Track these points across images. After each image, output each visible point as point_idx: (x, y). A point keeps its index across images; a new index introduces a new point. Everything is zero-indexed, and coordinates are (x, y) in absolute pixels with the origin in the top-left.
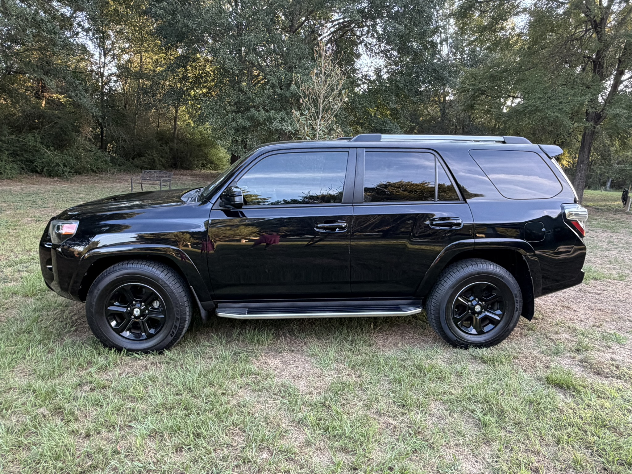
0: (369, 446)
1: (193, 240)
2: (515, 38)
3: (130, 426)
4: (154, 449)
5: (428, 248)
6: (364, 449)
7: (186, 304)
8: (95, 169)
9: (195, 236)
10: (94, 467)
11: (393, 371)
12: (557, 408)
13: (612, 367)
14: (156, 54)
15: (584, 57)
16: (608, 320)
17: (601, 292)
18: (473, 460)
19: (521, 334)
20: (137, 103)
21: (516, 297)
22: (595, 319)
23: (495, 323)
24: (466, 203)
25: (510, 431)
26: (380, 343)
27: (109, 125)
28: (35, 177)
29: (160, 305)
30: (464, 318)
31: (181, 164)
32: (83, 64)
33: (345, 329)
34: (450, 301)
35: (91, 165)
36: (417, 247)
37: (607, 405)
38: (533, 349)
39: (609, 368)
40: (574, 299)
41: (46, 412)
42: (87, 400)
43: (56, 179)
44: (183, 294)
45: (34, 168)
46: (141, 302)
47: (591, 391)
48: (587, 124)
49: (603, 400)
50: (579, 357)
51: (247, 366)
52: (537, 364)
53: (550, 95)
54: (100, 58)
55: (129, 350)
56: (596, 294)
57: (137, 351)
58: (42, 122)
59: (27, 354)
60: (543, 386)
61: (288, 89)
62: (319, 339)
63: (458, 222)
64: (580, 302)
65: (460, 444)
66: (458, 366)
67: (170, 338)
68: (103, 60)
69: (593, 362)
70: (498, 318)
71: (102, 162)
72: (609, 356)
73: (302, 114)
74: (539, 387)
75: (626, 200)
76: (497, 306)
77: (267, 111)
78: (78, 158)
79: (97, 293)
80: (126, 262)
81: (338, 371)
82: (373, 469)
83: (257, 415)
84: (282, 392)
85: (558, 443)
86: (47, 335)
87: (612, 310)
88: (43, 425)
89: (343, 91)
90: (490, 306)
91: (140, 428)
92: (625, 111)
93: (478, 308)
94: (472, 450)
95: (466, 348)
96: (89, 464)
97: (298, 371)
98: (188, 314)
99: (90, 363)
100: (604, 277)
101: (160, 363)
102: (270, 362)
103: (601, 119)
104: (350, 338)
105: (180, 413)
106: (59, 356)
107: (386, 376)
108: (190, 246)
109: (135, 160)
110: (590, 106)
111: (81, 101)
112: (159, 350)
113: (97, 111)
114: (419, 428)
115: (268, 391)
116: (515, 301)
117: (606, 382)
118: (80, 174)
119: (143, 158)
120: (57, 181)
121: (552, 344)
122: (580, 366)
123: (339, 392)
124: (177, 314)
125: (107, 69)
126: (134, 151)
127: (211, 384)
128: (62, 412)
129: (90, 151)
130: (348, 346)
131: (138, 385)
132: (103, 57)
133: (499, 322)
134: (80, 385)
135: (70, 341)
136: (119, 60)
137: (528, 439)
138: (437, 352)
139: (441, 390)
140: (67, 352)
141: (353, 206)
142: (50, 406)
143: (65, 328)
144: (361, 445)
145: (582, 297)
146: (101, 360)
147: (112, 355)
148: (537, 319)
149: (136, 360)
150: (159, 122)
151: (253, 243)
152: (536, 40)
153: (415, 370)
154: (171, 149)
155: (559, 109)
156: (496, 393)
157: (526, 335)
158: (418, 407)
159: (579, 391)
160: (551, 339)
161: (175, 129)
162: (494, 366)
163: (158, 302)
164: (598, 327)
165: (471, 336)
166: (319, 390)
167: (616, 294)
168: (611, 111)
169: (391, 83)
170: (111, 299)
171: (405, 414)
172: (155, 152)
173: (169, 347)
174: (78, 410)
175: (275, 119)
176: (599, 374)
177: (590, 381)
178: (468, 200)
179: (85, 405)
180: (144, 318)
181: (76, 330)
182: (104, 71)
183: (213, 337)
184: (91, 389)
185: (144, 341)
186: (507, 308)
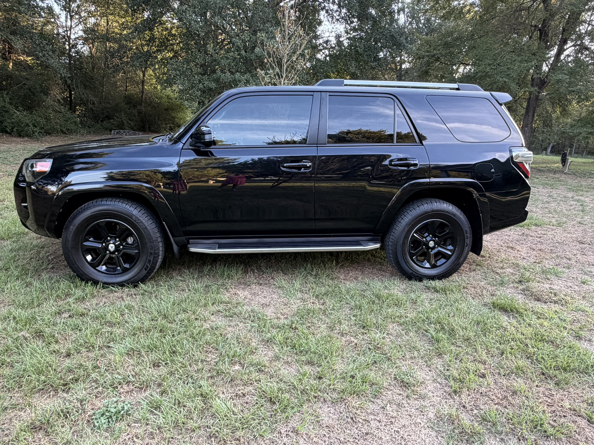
0: (334, 359)
1: (164, 180)
2: (468, 8)
3: (109, 347)
4: (132, 365)
5: (386, 190)
6: (328, 362)
7: (159, 240)
8: (64, 130)
9: (167, 176)
10: (76, 380)
11: (354, 300)
12: (502, 327)
13: (550, 294)
14: (122, 17)
15: (532, 26)
16: (548, 258)
17: (542, 235)
18: (427, 369)
19: (470, 269)
20: (105, 66)
21: (467, 233)
22: (536, 257)
23: (447, 257)
24: (423, 145)
25: (460, 346)
26: (342, 277)
27: (77, 87)
28: (5, 136)
29: (134, 240)
30: (419, 253)
31: (149, 128)
32: (49, 27)
33: (309, 265)
34: (406, 237)
35: (60, 125)
36: (376, 189)
37: (546, 324)
38: (481, 281)
39: (548, 295)
40: (517, 241)
41: (27, 335)
42: (66, 325)
43: (26, 139)
44: (156, 230)
45: (4, 128)
46: (115, 238)
47: (531, 313)
48: (532, 89)
49: (542, 320)
50: (521, 287)
51: (219, 296)
52: (484, 292)
53: (499, 61)
54: (66, 21)
55: (105, 283)
56: (537, 237)
57: (113, 284)
58: (10, 84)
59: (6, 287)
60: (490, 310)
61: (253, 52)
62: (286, 274)
63: (415, 162)
64: (522, 244)
65: (415, 357)
66: (413, 296)
67: (144, 272)
68: (69, 24)
69: (534, 290)
70: (450, 253)
71: (72, 123)
72: (547, 286)
73: (266, 74)
74: (486, 310)
75: (565, 162)
76: (449, 242)
77: (232, 73)
78: (47, 119)
79: (73, 228)
80: (101, 199)
81: (303, 300)
82: (336, 376)
83: (229, 336)
84: (252, 317)
85: (502, 354)
86: (25, 272)
87: (551, 250)
88: (24, 345)
89: (306, 51)
90: (443, 243)
91: (118, 348)
92: (567, 77)
93: (431, 244)
94: (426, 362)
95: (421, 280)
96: (71, 377)
97: (266, 301)
98: (161, 249)
99: (68, 295)
100: (544, 224)
101: (135, 295)
102: (239, 293)
103: (545, 85)
104: (314, 273)
105: (157, 335)
106: (37, 288)
107: (347, 303)
108: (162, 187)
109: (105, 122)
110: (536, 71)
111: (49, 62)
112: (134, 283)
113: (65, 73)
114: (378, 344)
115: (238, 317)
116: (466, 237)
117: (545, 306)
118: (50, 134)
119: (112, 121)
120: (27, 140)
121: (497, 277)
122: (522, 294)
123: (305, 317)
124: (151, 249)
125: (74, 32)
126: (103, 114)
127: (184, 311)
128: (43, 335)
129: (60, 112)
130: (312, 279)
131: (115, 312)
132: (69, 20)
133: (450, 256)
134: (59, 313)
135: (47, 276)
136: (85, 24)
137: (476, 351)
138: (394, 283)
139: (398, 314)
140: (45, 285)
141: (317, 147)
142: (30, 330)
143: (41, 266)
144: (325, 358)
145: (525, 240)
146: (79, 293)
147: (89, 288)
148: (484, 257)
149: (112, 292)
150: (126, 86)
151: (220, 184)
152: (488, 10)
153: (374, 298)
154: (140, 113)
155: (507, 75)
156: (447, 315)
157: (474, 270)
158: (377, 328)
159: (521, 313)
160: (497, 273)
161: (143, 92)
162: (446, 294)
163: (132, 238)
164: (539, 263)
165: (425, 269)
166: (286, 316)
167: (555, 237)
168: (554, 77)
169: (351, 49)
170: (86, 235)
171: (366, 333)
172: (123, 115)
173: (143, 280)
174: (58, 333)
175: (240, 81)
176: (538, 300)
177: (531, 305)
178: (424, 142)
179: (64, 330)
180: (119, 254)
181: (53, 268)
182: (70, 34)
183: (185, 272)
184: (69, 316)
185: (120, 275)
186: (458, 243)
